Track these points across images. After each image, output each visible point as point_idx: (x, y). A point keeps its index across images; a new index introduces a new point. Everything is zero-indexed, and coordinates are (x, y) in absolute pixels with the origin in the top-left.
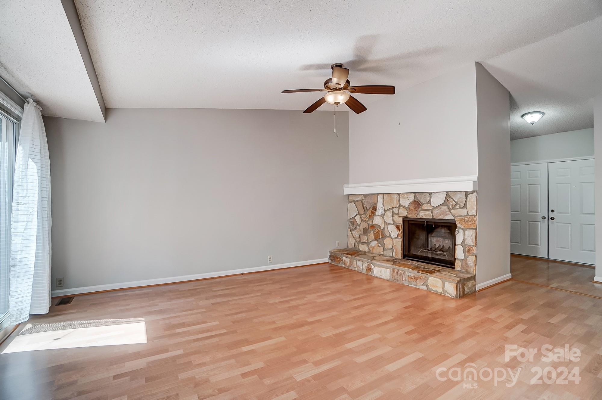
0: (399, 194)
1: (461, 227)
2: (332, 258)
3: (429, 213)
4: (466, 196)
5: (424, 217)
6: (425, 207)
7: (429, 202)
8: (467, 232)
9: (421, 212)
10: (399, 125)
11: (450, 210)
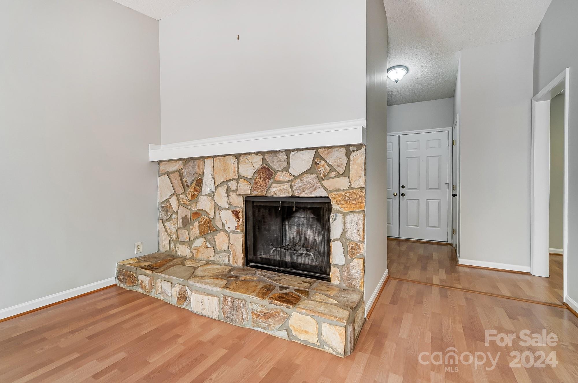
0: (237, 156)
1: (340, 210)
2: (121, 277)
3: (287, 186)
4: (348, 154)
5: (279, 194)
6: (280, 177)
7: (287, 168)
8: (349, 218)
9: (274, 185)
10: (238, 38)
11: (321, 180)
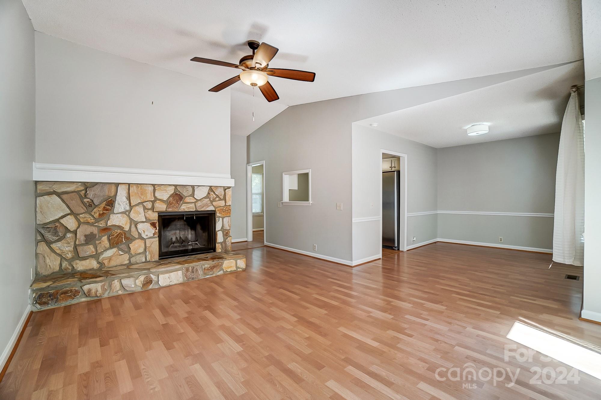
0: (154, 185)
1: (220, 216)
3: (193, 205)
4: (225, 190)
5: (187, 210)
6: (188, 200)
7: (193, 195)
8: (225, 219)
9: (183, 205)
11: (212, 202)
